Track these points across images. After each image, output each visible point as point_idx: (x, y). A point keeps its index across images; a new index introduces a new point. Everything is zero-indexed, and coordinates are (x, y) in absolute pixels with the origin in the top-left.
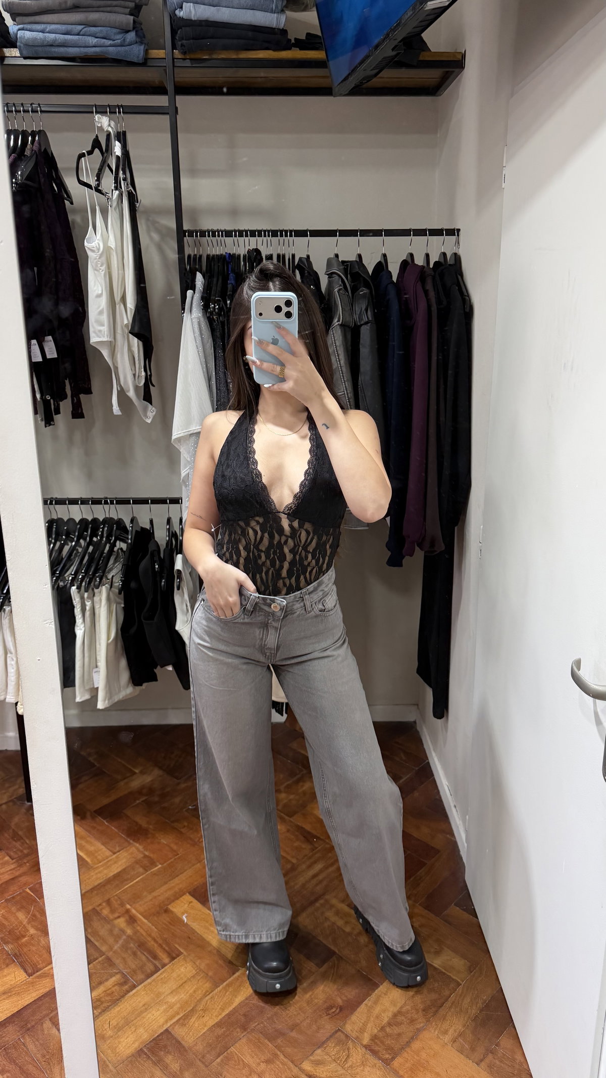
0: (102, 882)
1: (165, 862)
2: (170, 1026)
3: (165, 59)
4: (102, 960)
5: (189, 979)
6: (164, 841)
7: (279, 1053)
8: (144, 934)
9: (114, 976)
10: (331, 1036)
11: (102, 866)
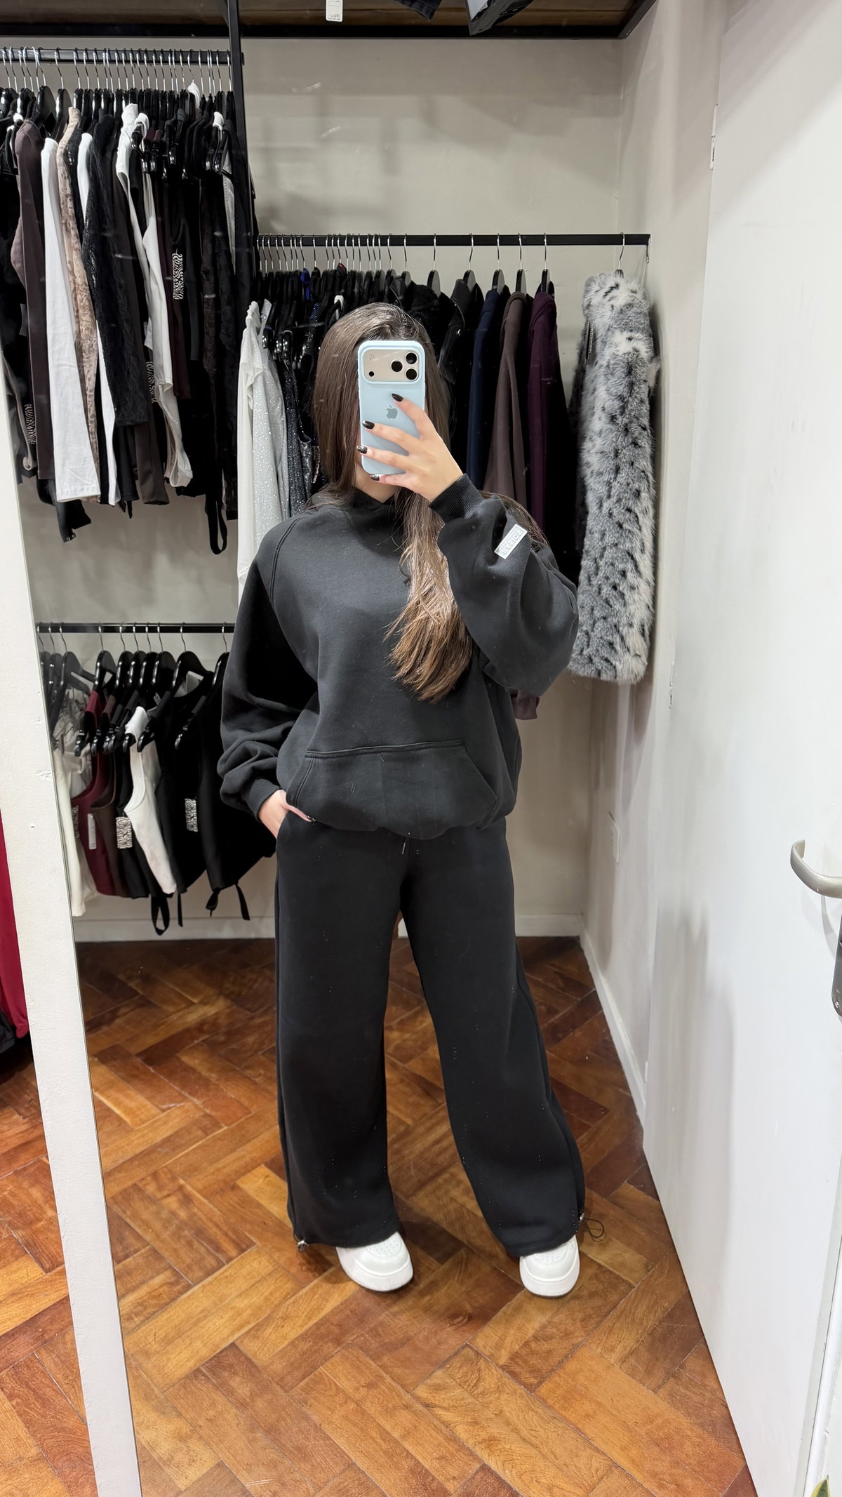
0: (146, 1150)
1: (233, 1123)
2: (238, 1339)
4: (145, 1252)
6: (231, 1094)
7: (385, 1375)
8: (203, 1217)
9: (162, 1273)
10: (456, 1354)
11: (146, 1128)
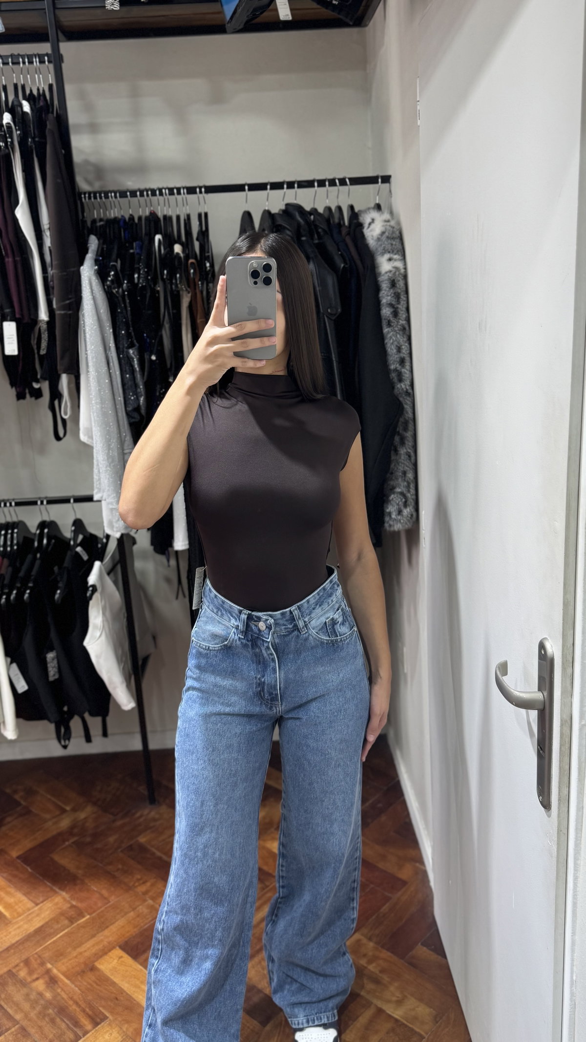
0: (21, 939)
1: (94, 912)
6: (95, 888)
11: (22, 920)
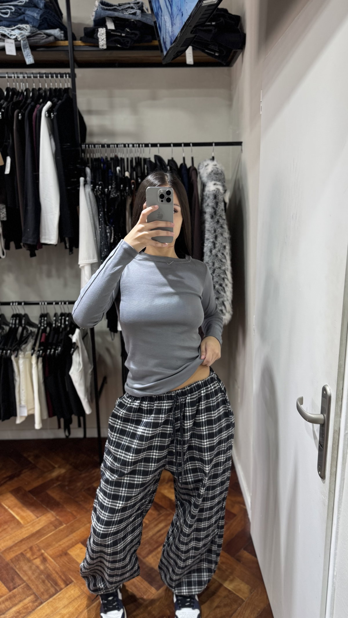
0: (29, 535)
1: (68, 523)
3: (67, 46)
4: (23, 586)
5: (76, 599)
6: (69, 510)
8: (51, 569)
9: (30, 596)
11: (30, 525)
